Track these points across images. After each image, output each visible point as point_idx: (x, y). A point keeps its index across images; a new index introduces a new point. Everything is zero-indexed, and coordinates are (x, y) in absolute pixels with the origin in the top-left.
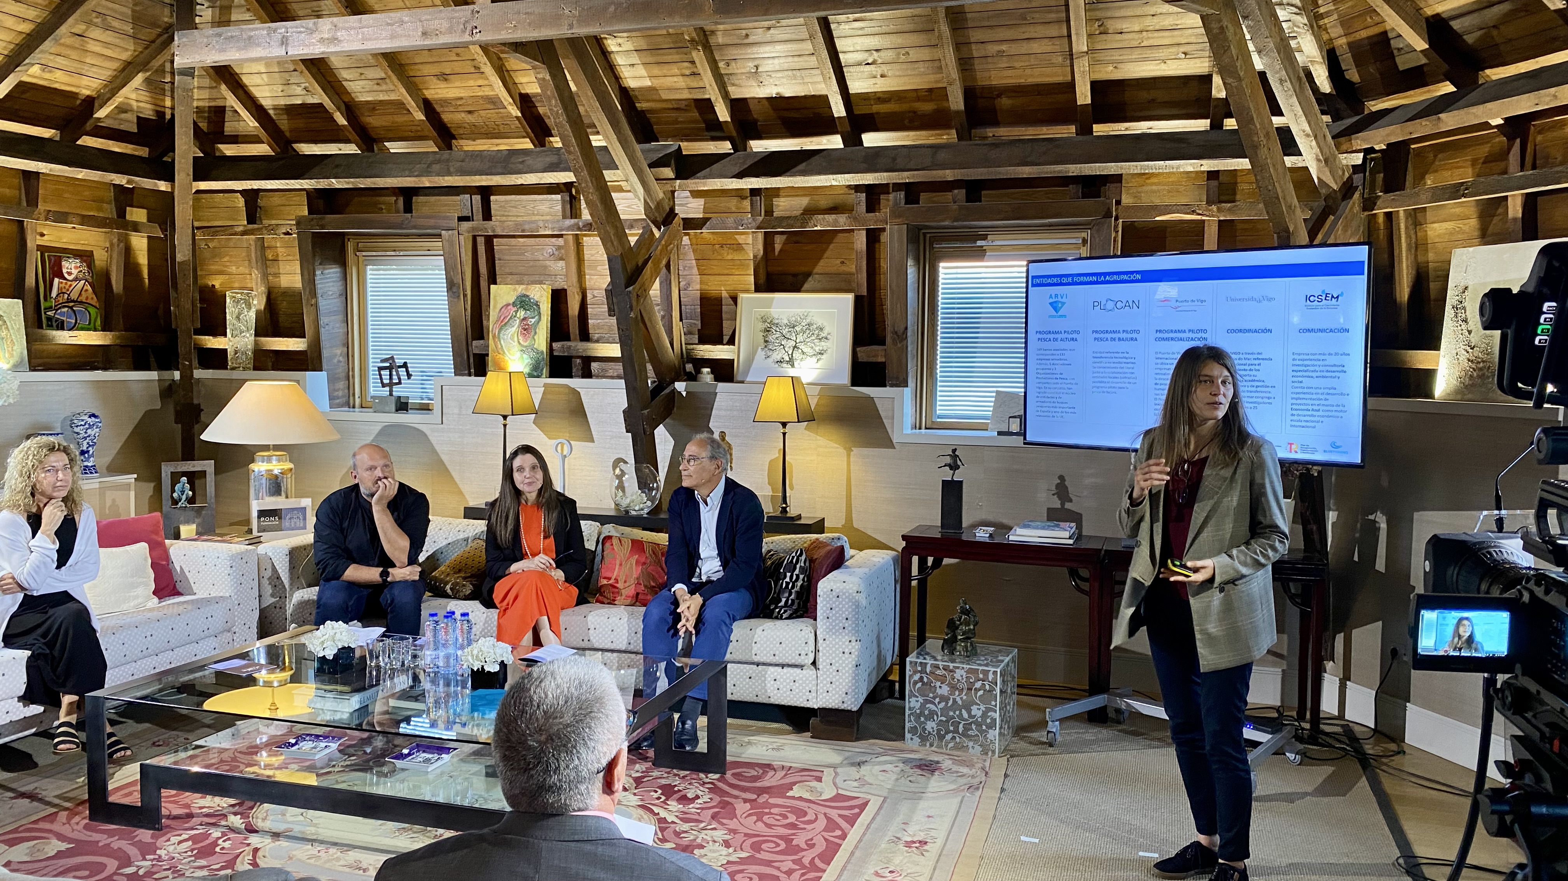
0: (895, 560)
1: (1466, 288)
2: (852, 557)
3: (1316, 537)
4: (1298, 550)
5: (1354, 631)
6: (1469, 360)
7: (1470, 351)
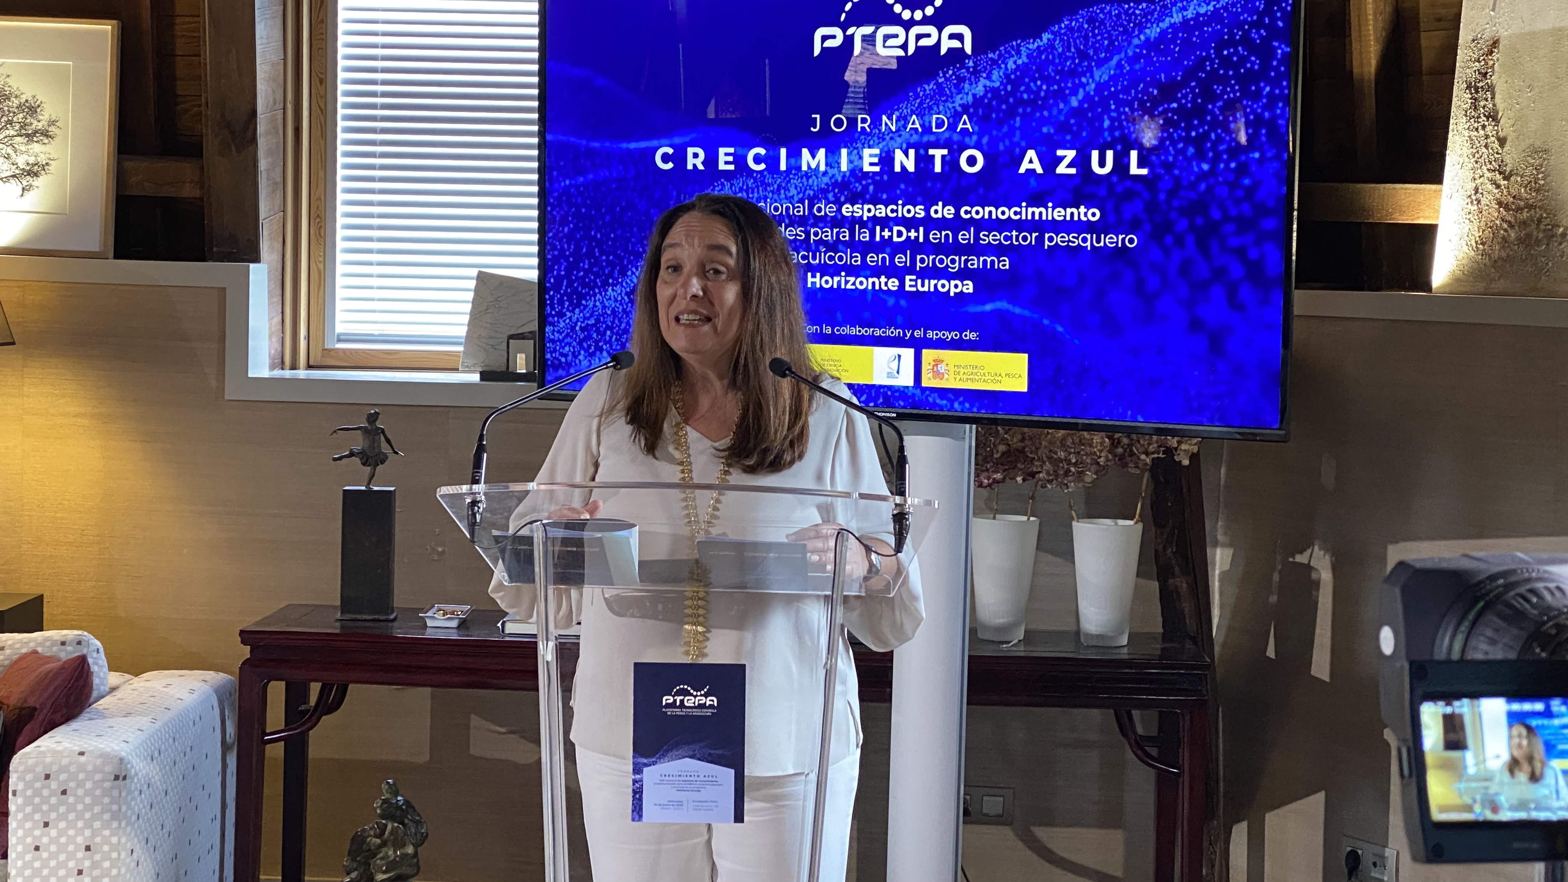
0: (221, 694)
1: (1495, 43)
2: (113, 689)
3: (1187, 607)
4: (1151, 636)
5: (1267, 816)
6: (1500, 204)
7: (1503, 182)
